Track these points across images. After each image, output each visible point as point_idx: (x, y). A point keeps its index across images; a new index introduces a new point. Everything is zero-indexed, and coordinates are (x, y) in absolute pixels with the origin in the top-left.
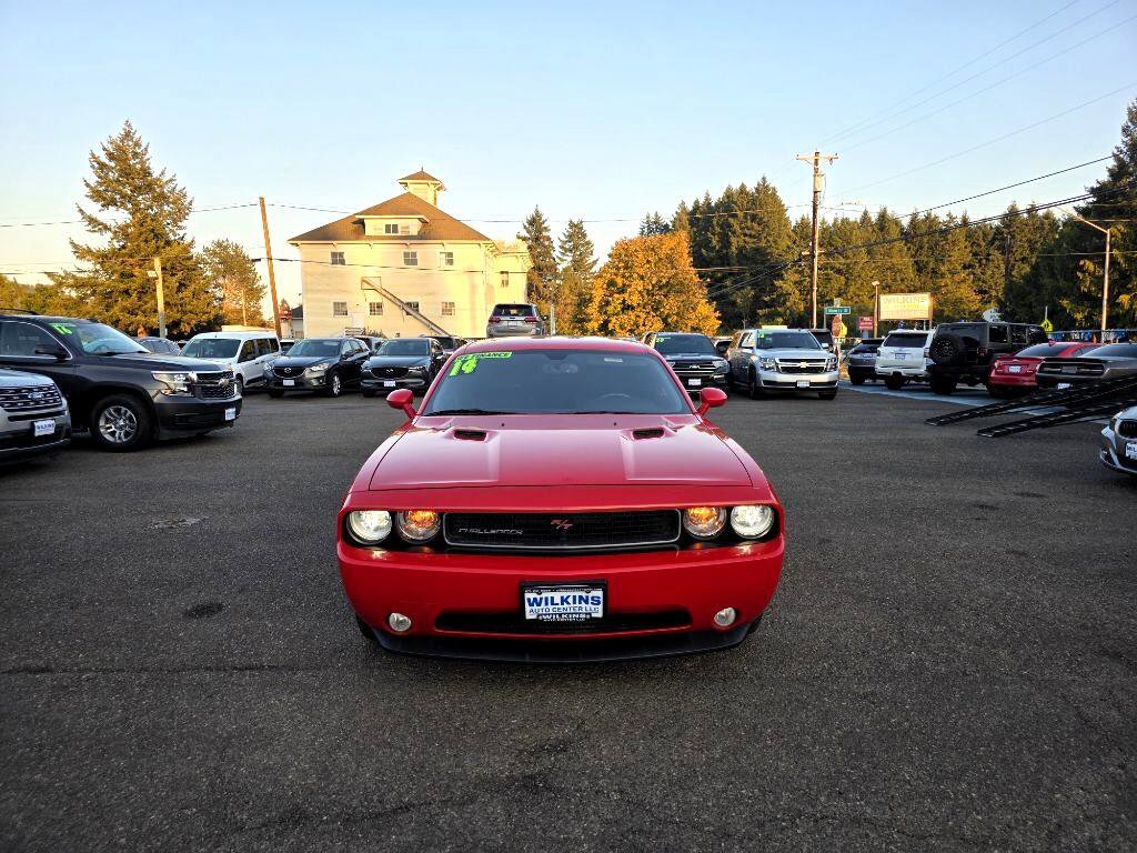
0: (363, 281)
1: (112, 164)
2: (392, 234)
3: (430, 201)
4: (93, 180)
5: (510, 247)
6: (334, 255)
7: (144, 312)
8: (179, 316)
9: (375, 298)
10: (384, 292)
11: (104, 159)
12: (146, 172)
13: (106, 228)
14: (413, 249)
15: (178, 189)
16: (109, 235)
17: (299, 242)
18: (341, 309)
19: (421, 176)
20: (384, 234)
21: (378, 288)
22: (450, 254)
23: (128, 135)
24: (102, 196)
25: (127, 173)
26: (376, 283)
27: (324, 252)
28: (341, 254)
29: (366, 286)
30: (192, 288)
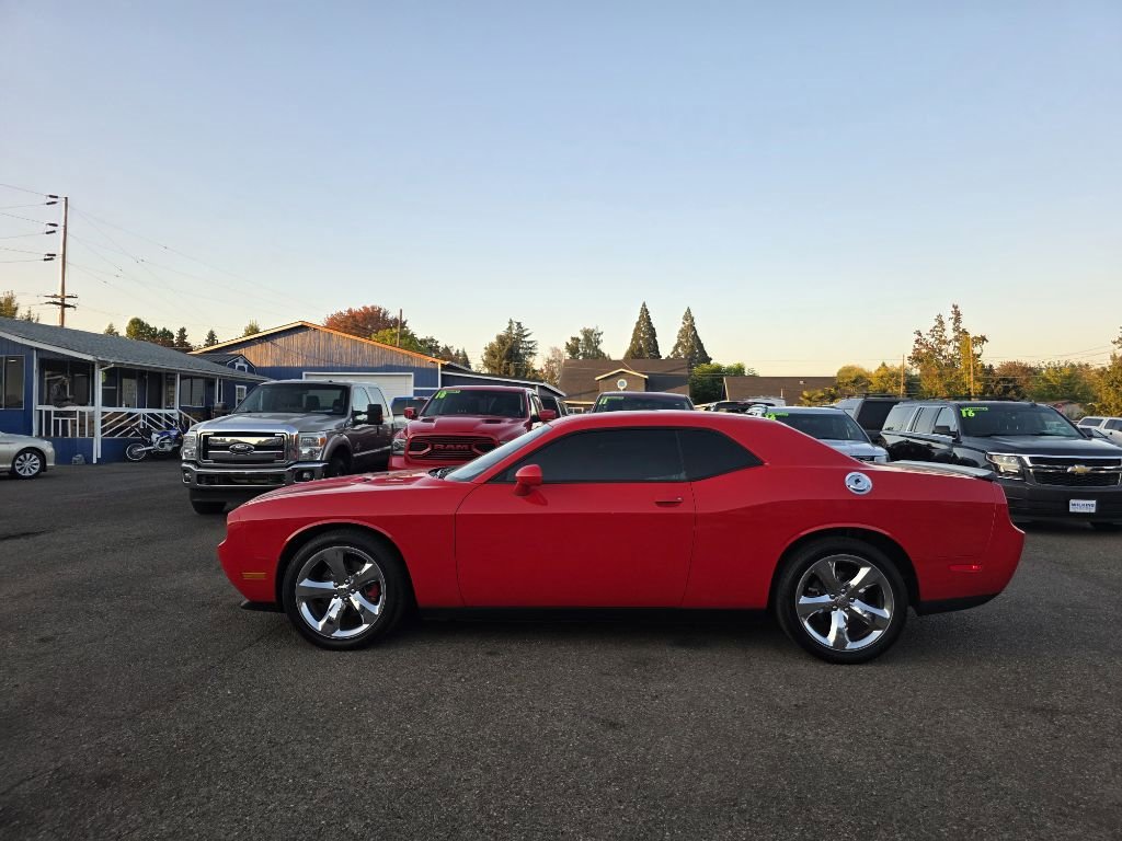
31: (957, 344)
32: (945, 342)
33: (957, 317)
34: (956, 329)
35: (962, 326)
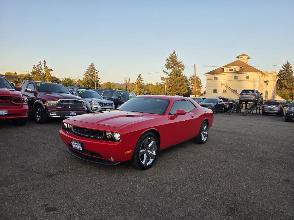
0: (222, 84)
1: (170, 60)
2: (231, 71)
3: (245, 62)
4: (166, 63)
5: (270, 73)
6: (215, 77)
7: (172, 91)
8: (179, 92)
9: (224, 88)
10: (227, 87)
11: (169, 59)
12: (176, 61)
13: (167, 73)
14: (237, 75)
15: (183, 64)
16: (168, 75)
17: (206, 75)
18: (215, 91)
19: (244, 55)
20: (229, 71)
21: (226, 86)
22: (248, 76)
23: (174, 53)
24: (168, 67)
25: (173, 61)
26: (225, 85)
27: (212, 77)
28: (217, 77)
29: (222, 85)
30: (182, 86)
31: (45, 70)
32: (42, 69)
33: (45, 63)
34: (44, 66)
35: (46, 66)
